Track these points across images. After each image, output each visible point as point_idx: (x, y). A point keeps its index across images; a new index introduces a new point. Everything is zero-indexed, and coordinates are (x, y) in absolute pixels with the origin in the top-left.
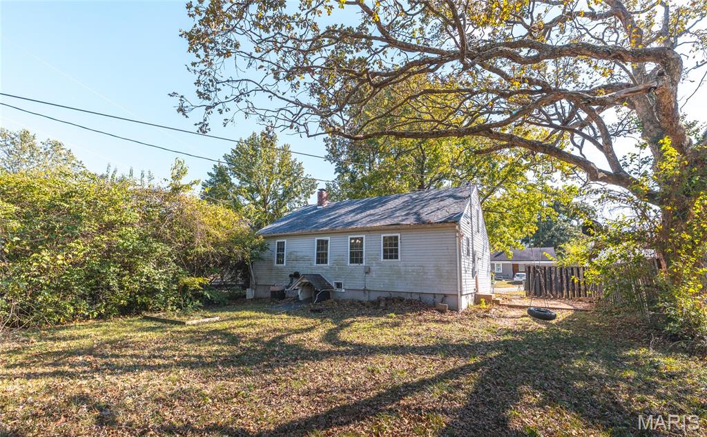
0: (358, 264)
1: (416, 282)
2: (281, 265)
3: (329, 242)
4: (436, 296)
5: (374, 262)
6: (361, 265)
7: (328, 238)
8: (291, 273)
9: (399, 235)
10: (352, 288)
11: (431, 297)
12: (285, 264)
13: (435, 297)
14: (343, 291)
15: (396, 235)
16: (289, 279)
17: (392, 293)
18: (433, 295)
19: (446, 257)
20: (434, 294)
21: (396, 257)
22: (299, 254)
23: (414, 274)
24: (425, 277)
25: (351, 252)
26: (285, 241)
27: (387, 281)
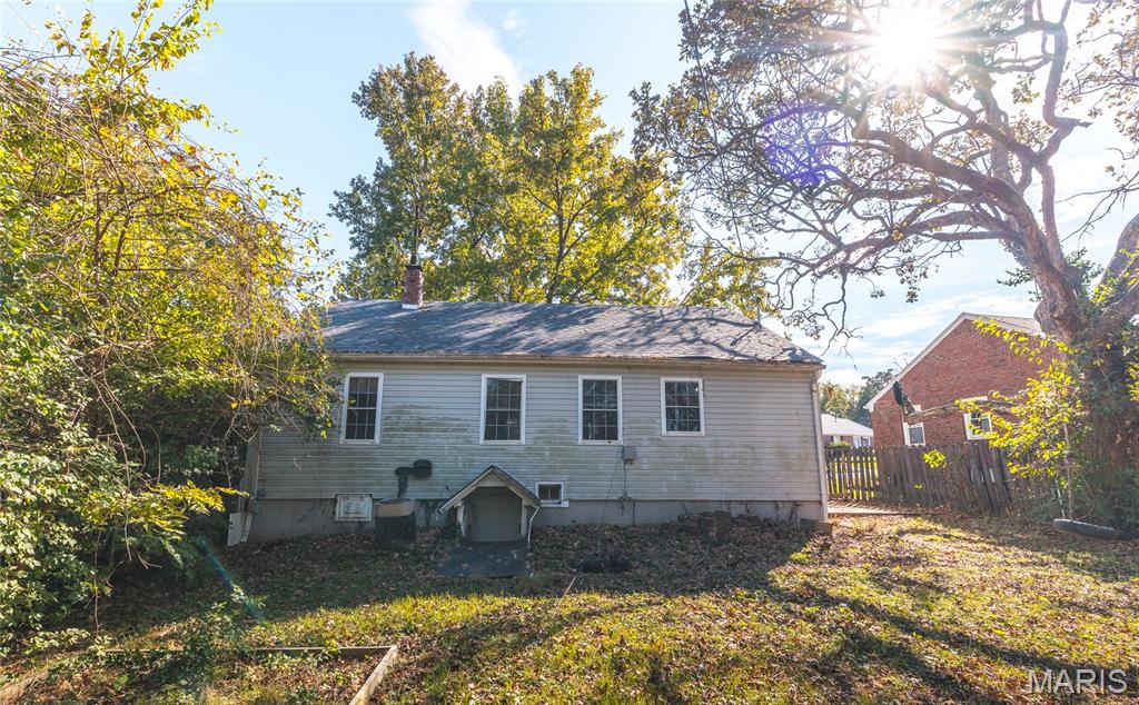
0: (605, 442)
1: (739, 479)
2: (367, 442)
3: (524, 386)
4: (780, 505)
5: (644, 437)
6: (613, 442)
7: (523, 377)
8: (398, 464)
9: (700, 381)
10: (589, 496)
11: (771, 507)
12: (377, 439)
13: (777, 508)
14: (565, 504)
15: (694, 380)
16: (395, 481)
17: (687, 504)
18: (773, 505)
19: (794, 428)
20: (775, 502)
21: (695, 426)
22: (425, 413)
23: (735, 462)
24: (758, 468)
25: (585, 413)
26: (380, 376)
27: (675, 478)
